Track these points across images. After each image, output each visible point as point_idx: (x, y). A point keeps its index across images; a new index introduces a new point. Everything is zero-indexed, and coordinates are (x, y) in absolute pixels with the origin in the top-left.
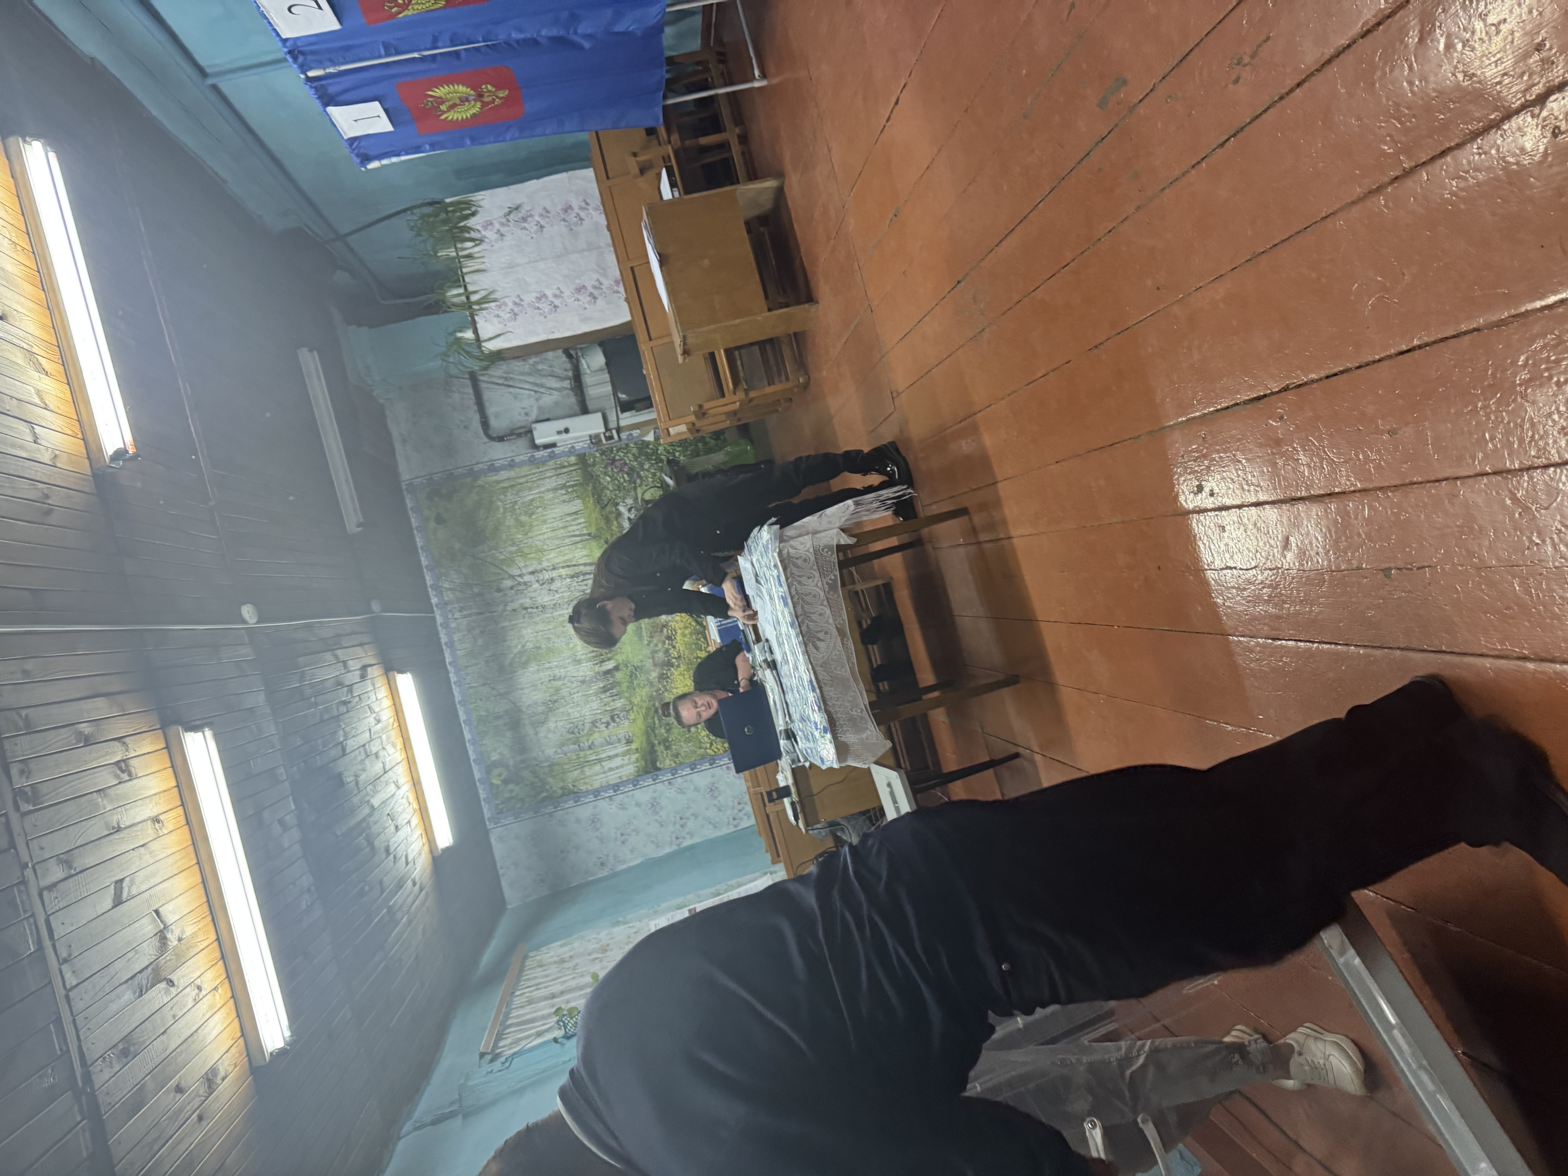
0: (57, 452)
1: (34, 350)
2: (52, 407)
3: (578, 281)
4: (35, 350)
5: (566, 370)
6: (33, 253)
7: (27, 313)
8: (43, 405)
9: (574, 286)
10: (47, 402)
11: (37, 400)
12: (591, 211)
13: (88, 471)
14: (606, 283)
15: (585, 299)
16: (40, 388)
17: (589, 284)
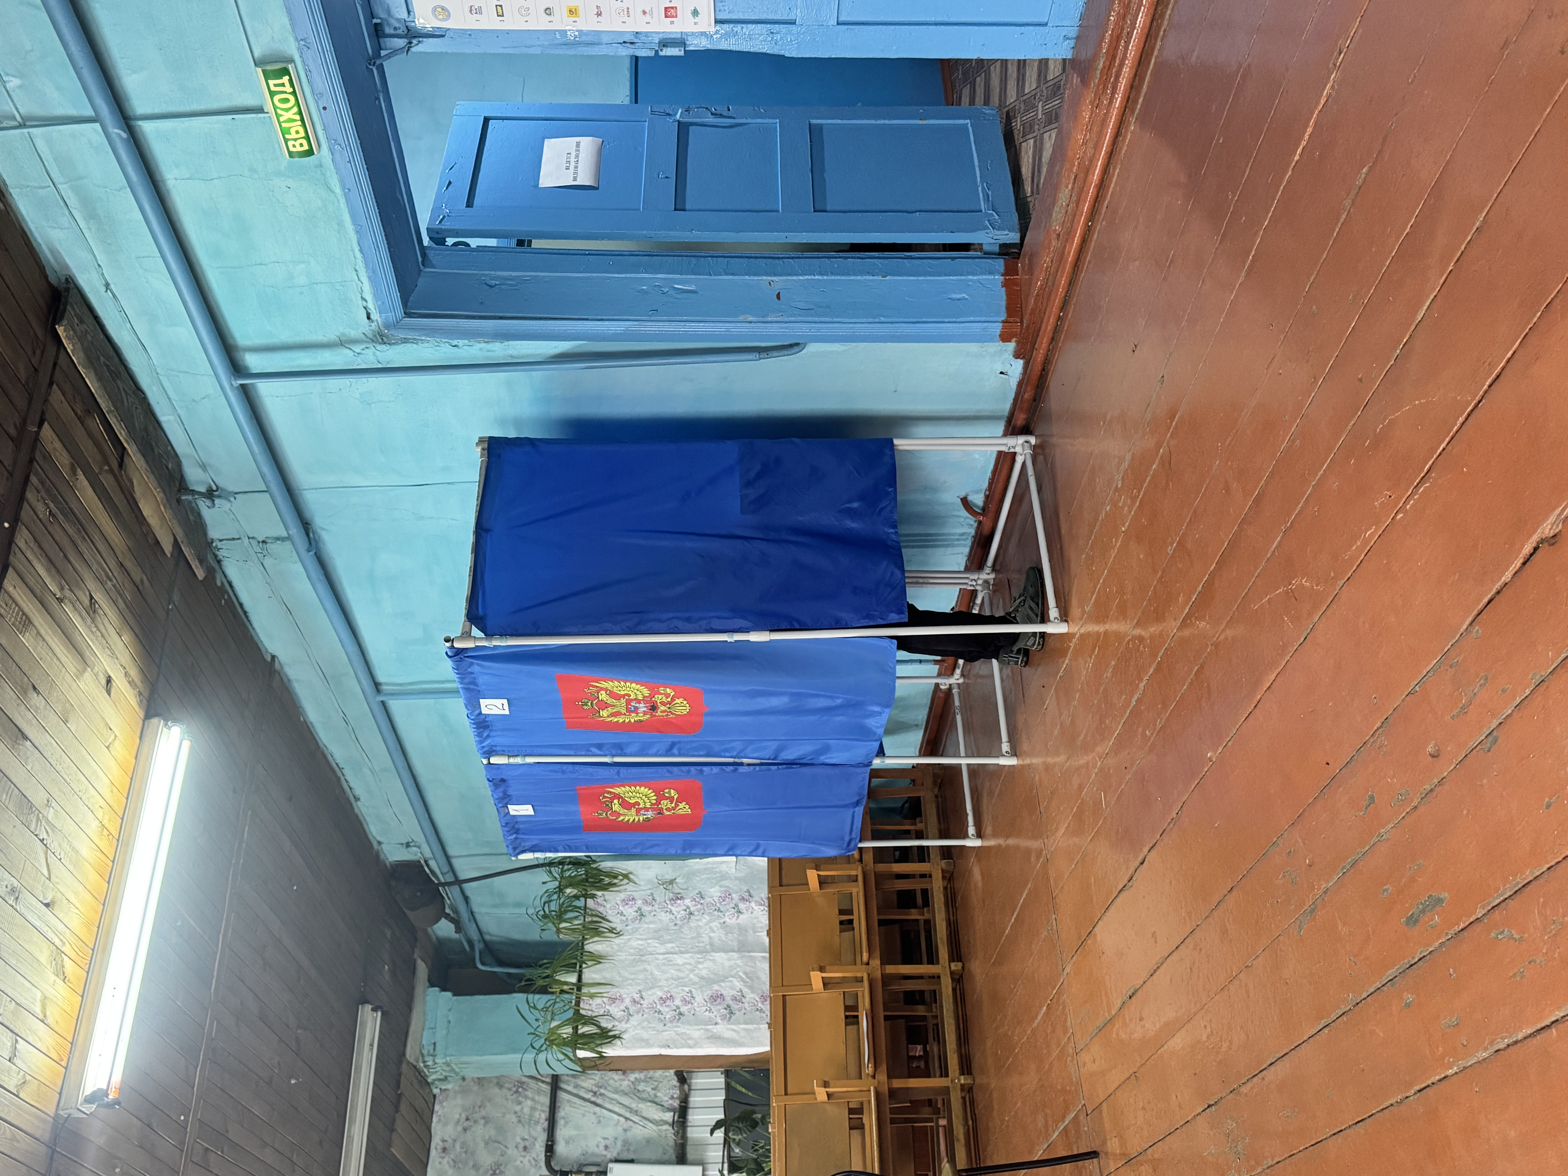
0: (28, 1077)
1: (63, 949)
2: (50, 1020)
3: (716, 987)
4: (66, 949)
5: (672, 1098)
6: (118, 840)
7: (78, 905)
8: (41, 1016)
9: (709, 993)
10: (48, 1013)
11: (38, 1010)
12: (753, 904)
13: (51, 1111)
14: (750, 996)
15: (719, 1010)
16: (48, 994)
17: (728, 993)
